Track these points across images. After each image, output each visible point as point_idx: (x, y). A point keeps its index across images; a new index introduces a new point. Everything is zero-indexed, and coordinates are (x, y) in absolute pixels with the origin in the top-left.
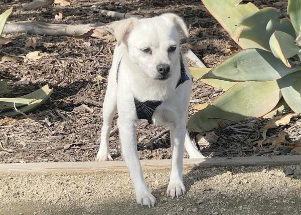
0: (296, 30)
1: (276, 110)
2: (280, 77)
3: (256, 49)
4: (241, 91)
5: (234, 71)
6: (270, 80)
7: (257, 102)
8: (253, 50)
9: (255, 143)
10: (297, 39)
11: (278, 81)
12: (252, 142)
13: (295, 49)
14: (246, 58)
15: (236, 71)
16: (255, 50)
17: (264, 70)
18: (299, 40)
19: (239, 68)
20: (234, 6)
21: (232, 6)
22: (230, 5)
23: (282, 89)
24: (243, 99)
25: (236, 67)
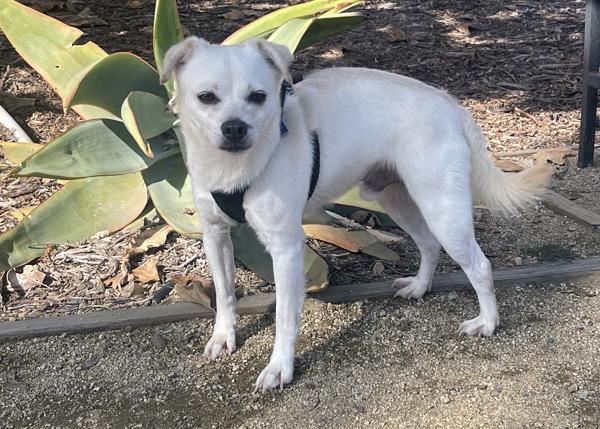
0: (168, 90)
1: (143, 218)
2: (146, 167)
3: (103, 120)
4: (82, 189)
5: (68, 160)
6: (130, 171)
7: (112, 205)
8: (97, 122)
9: (107, 283)
10: (170, 103)
11: (144, 173)
12: (103, 280)
13: (167, 120)
14: (87, 137)
15: (70, 161)
16: (101, 122)
17: (118, 155)
18: (174, 105)
19: (75, 155)
20: (64, 49)
21: (61, 47)
22: (59, 46)
23: (150, 187)
24: (87, 203)
25: (69, 152)
